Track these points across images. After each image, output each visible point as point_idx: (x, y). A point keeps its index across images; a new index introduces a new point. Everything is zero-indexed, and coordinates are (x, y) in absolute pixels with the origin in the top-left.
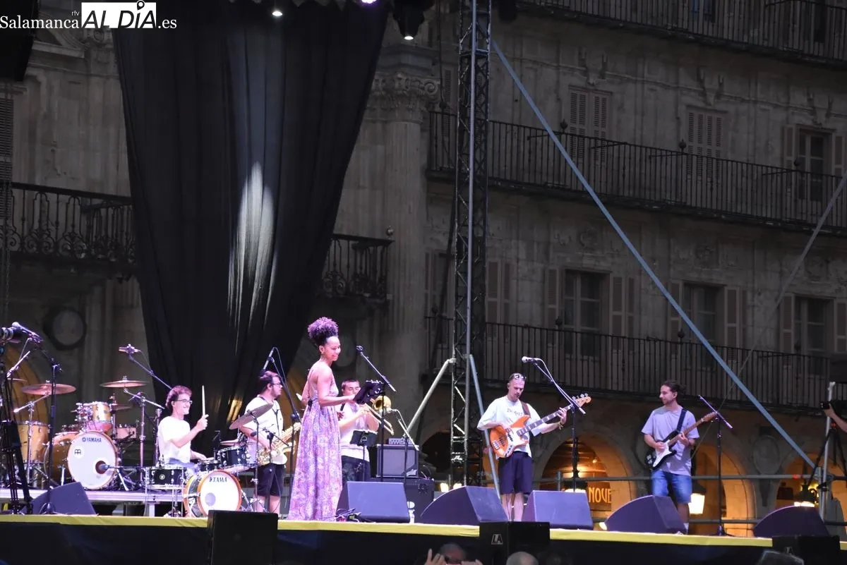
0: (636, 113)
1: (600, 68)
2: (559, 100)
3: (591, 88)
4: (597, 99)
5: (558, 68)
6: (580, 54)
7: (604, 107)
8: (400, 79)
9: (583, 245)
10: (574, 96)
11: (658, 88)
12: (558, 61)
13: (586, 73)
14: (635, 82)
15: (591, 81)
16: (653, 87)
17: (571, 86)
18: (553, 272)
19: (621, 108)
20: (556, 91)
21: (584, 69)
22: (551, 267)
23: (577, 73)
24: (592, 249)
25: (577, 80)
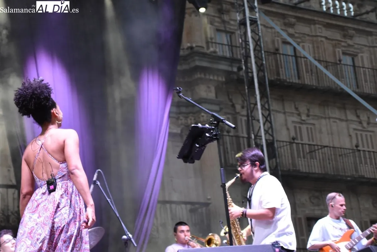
0: (328, 134)
1: (306, 112)
2: (288, 129)
3: (303, 122)
4: (307, 128)
5: (285, 113)
6: (295, 105)
7: (312, 132)
8: (203, 116)
9: (313, 203)
10: (295, 127)
11: (337, 121)
12: (284, 109)
13: (299, 115)
14: (325, 118)
15: (303, 118)
16: (335, 120)
17: (293, 122)
18: (300, 219)
19: (321, 132)
20: (286, 125)
21: (298, 112)
22: (299, 216)
23: (295, 115)
24: (318, 205)
25: (296, 119)
